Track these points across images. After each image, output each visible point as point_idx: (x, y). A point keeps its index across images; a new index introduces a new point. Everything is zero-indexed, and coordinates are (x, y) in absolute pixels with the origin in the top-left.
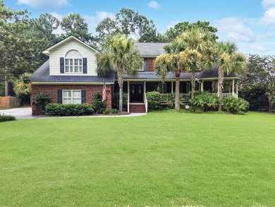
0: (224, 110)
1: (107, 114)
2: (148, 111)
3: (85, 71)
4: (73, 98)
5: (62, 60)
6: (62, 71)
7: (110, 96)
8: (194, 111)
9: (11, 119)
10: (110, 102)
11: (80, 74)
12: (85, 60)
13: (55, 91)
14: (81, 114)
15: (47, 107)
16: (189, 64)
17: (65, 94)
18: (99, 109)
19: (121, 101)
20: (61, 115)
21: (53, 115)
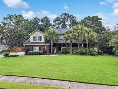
0: (88, 54)
1: (46, 55)
2: (62, 54)
3: (41, 41)
4: (37, 49)
5: (34, 37)
6: (34, 41)
7: (48, 49)
8: (77, 55)
9: (18, 56)
10: (48, 51)
11: (39, 41)
12: (41, 37)
13: (31, 47)
14: (38, 55)
15: (28, 52)
16: (73, 38)
17: (34, 48)
18: (44, 53)
19: (52, 50)
20: (32, 55)
21: (30, 55)
